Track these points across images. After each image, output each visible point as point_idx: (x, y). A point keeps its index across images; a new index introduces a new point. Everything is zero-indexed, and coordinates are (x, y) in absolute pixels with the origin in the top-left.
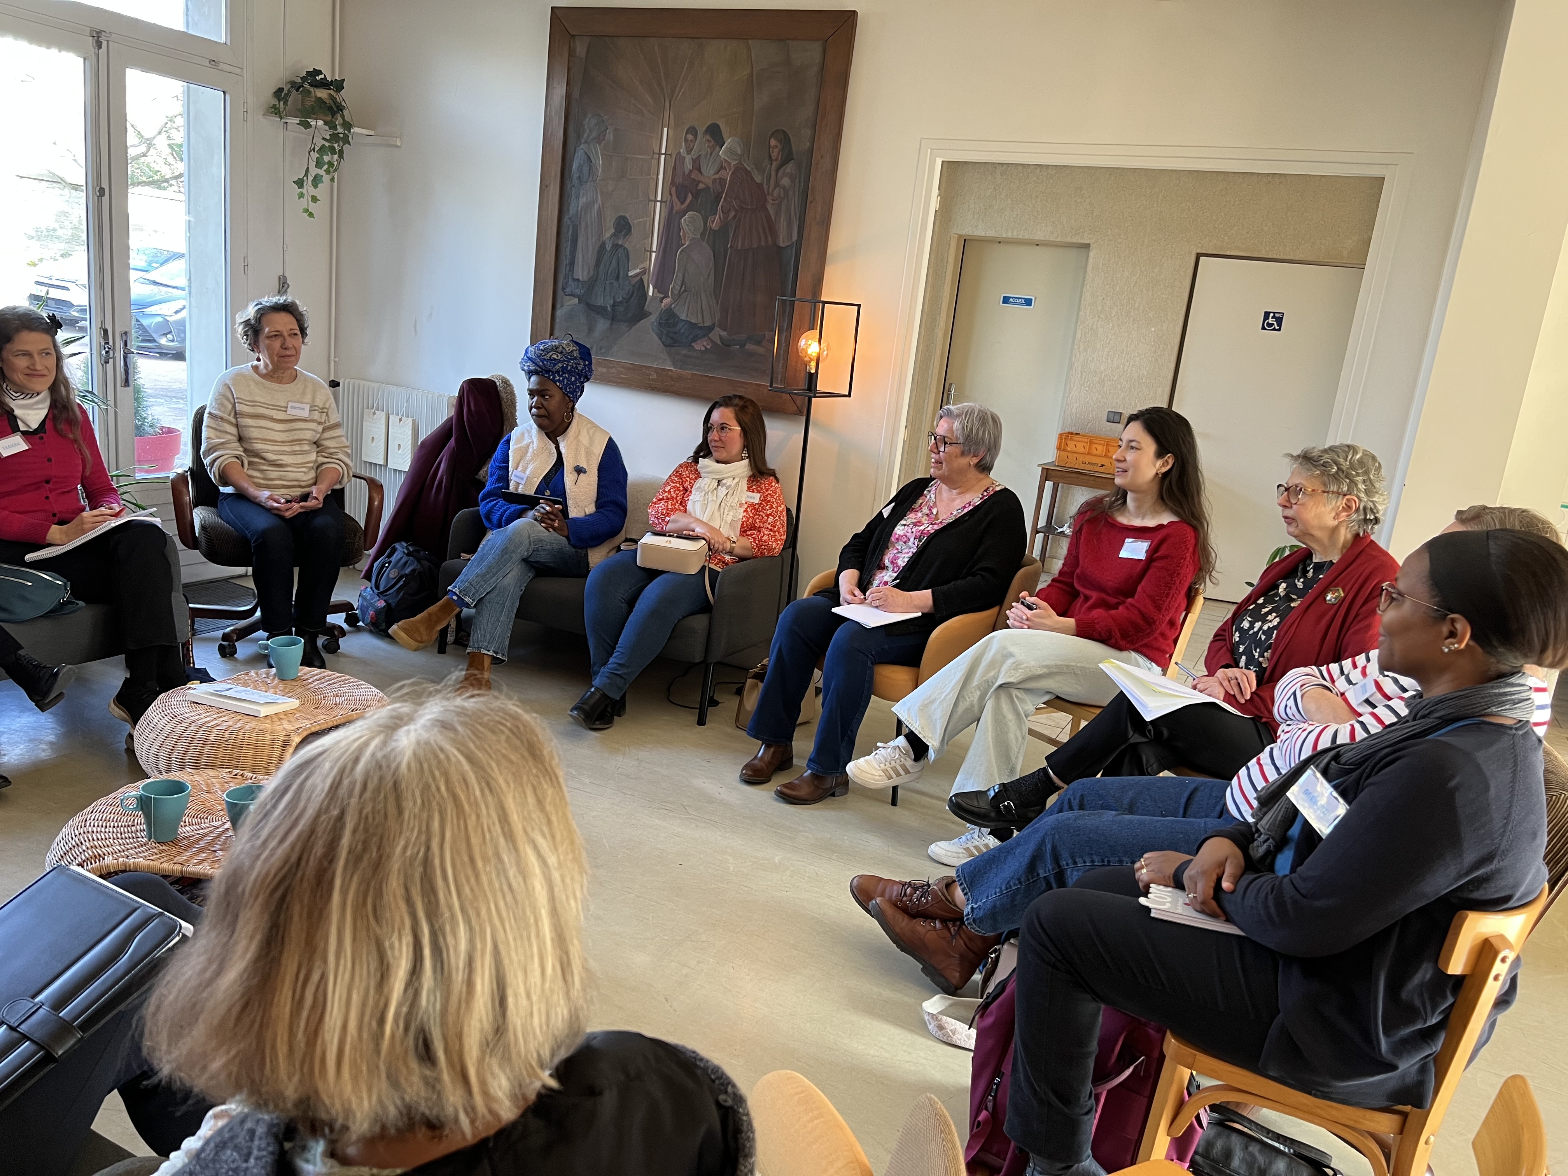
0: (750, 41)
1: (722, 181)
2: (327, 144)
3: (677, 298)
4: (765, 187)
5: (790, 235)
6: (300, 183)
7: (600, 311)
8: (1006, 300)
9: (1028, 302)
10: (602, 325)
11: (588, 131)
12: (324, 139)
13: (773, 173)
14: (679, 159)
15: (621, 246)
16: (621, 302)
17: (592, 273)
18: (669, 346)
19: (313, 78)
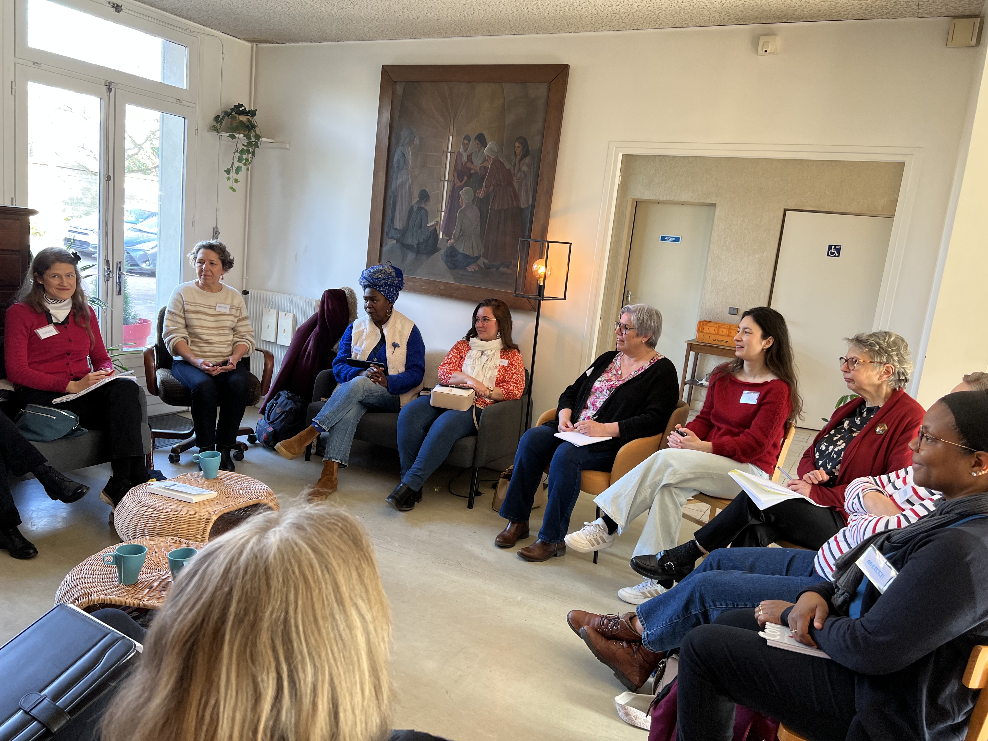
0: (503, 84)
1: (486, 168)
2: (245, 148)
3: (458, 239)
4: (512, 172)
5: (527, 201)
6: (228, 171)
7: (410, 247)
8: (663, 238)
9: (677, 240)
10: (411, 256)
11: (403, 139)
12: (243, 145)
13: (517, 163)
14: (459, 155)
15: (423, 208)
16: (422, 242)
17: (405, 225)
18: (452, 269)
19: (238, 109)
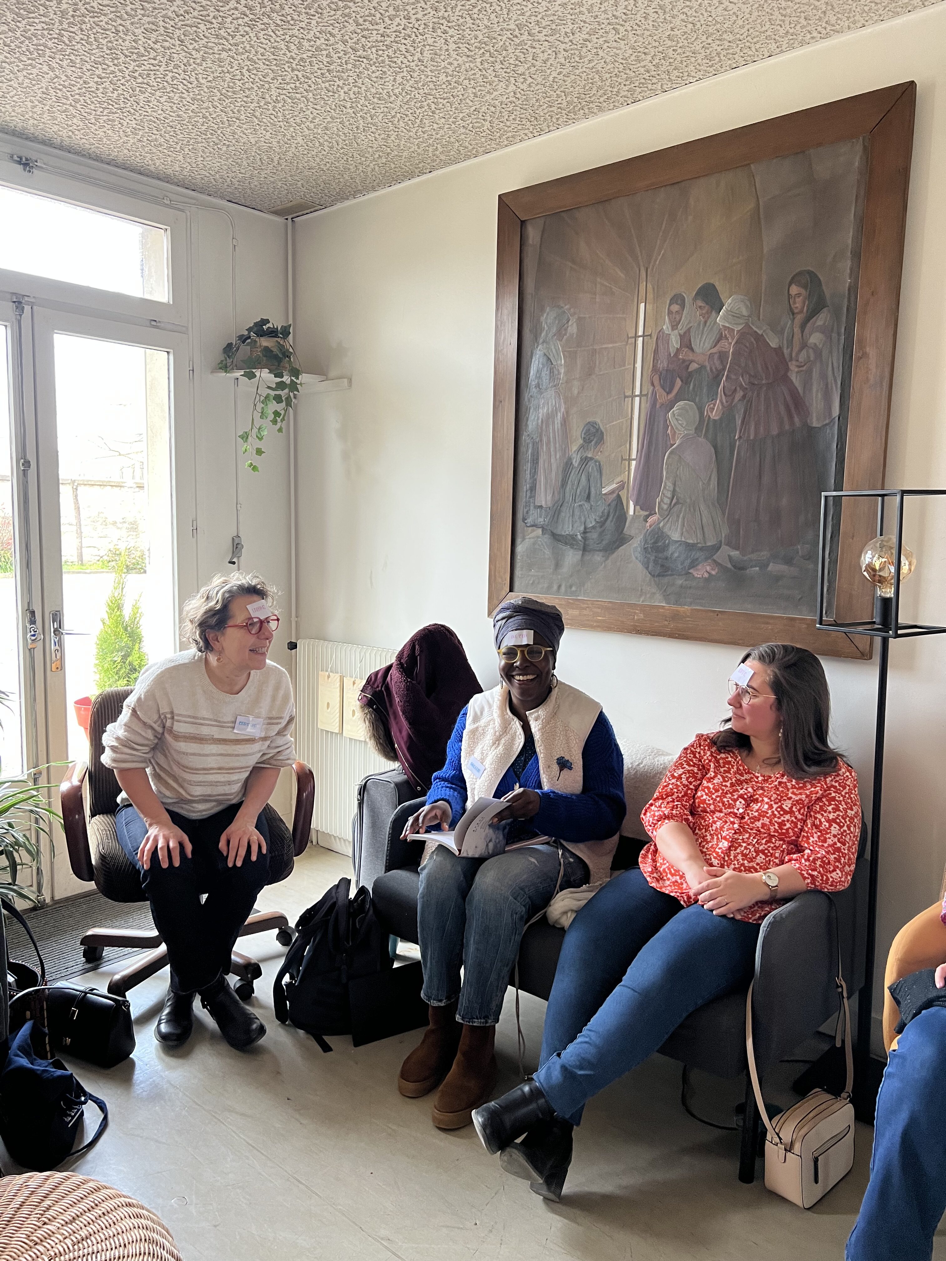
0: (754, 166)
1: (722, 355)
2: (273, 393)
3: (667, 513)
4: (786, 352)
5: (829, 409)
6: (245, 437)
7: (569, 541)
10: (571, 557)
11: (546, 328)
12: (269, 388)
13: (797, 330)
14: (662, 338)
15: (591, 459)
16: (593, 527)
17: (556, 496)
18: (659, 576)
19: (261, 328)
